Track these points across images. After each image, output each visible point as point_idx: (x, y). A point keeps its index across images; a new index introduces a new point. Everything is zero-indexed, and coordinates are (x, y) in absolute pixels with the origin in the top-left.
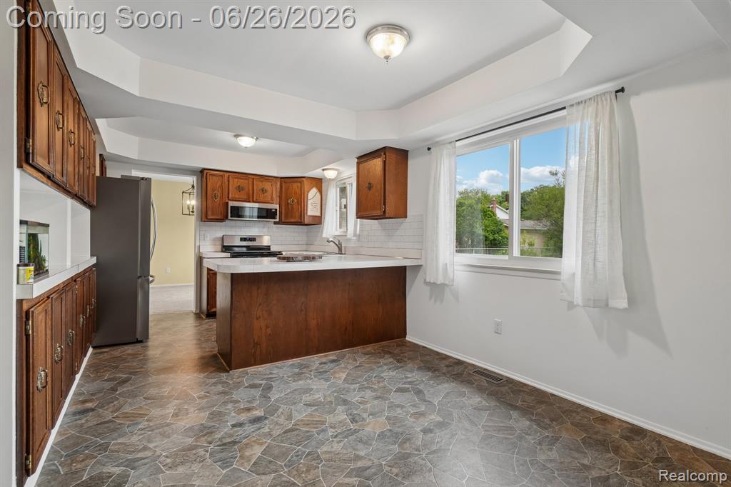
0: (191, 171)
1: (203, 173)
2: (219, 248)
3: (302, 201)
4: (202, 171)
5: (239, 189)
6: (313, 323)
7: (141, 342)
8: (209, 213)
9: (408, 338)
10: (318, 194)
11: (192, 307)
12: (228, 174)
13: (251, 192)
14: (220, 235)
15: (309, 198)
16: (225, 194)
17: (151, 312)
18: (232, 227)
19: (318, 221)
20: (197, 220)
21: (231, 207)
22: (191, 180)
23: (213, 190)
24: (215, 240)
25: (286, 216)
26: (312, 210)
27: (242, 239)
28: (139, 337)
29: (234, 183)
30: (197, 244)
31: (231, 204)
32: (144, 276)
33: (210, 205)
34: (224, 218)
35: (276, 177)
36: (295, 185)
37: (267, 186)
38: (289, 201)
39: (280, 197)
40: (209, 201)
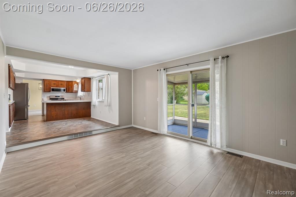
0: (41, 80)
1: (44, 80)
2: (49, 99)
3: (72, 86)
4: (43, 79)
5: (54, 84)
6: (66, 113)
7: (26, 119)
8: (46, 90)
9: (91, 117)
10: (77, 85)
11: (41, 114)
12: (51, 80)
13: (58, 84)
14: (49, 95)
15: (74, 86)
16: (50, 85)
17: (29, 115)
18: (53, 93)
19: (76, 92)
20: (42, 91)
21: (52, 89)
22: (41, 82)
23: (47, 84)
24: (48, 97)
25: (68, 91)
26: (75, 89)
27: (55, 97)
28: (26, 118)
29: (53, 83)
30: (42, 98)
31: (52, 88)
32: (27, 105)
33: (45, 88)
34: (50, 91)
35: (65, 81)
36: (70, 83)
37: (63, 83)
38: (69, 87)
39: (67, 86)
40: (45, 87)
